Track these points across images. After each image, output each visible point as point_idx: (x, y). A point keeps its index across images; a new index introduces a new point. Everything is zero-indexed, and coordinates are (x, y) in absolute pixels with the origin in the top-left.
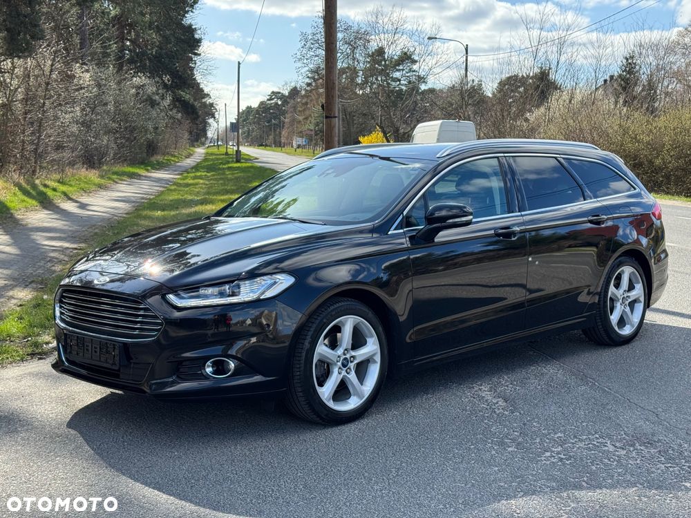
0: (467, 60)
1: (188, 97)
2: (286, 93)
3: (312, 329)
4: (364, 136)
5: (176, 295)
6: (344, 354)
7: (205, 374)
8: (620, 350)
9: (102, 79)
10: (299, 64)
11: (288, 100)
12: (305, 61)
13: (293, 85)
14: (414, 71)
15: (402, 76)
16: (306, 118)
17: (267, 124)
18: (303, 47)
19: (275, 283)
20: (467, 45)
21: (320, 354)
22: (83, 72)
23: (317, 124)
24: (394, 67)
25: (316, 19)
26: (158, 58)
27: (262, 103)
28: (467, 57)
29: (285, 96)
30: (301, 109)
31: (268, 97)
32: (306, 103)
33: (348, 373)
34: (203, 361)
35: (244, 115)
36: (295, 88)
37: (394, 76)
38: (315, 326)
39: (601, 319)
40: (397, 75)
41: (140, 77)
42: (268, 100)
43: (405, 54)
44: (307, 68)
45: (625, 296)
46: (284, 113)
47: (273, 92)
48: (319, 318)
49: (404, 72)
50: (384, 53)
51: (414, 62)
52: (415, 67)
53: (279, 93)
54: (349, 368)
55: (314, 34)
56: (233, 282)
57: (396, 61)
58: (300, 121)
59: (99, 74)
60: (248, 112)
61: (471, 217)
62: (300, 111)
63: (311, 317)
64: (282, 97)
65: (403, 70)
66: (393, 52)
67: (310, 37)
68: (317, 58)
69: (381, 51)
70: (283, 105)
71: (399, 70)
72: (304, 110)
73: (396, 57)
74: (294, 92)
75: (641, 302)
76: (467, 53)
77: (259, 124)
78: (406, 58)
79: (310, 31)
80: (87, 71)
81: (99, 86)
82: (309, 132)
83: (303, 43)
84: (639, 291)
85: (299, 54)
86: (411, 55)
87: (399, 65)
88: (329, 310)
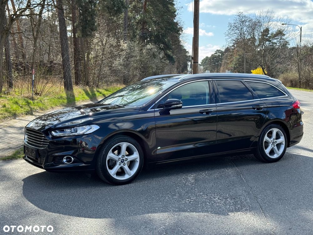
0: (301, 34)
1: (170, 53)
2: (223, 50)
3: (106, 147)
4: (253, 70)
5: (55, 132)
6: (122, 157)
7: (63, 162)
8: (270, 165)
9: (132, 46)
10: (227, 37)
11: (224, 53)
12: (230, 36)
13: (227, 46)
14: (283, 39)
15: (277, 42)
16: (231, 62)
17: (214, 65)
18: (229, 30)
19: (91, 128)
20: (301, 27)
21: (110, 157)
22: (124, 44)
23: (236, 64)
24: (274, 37)
25: (236, 17)
26: (157, 36)
27: (212, 55)
28: (301, 33)
29: (222, 52)
30: (229, 58)
31: (215, 52)
32: (232, 55)
33: (124, 165)
34: (62, 157)
35: (205, 60)
36: (228, 47)
37: (274, 42)
38: (108, 145)
39: (260, 150)
40: (275, 41)
41: (150, 45)
42: (215, 54)
43: (280, 31)
44: (231, 39)
45: (274, 141)
46: (221, 60)
47: (217, 50)
48: (110, 143)
49: (279, 40)
50: (269, 31)
51: (284, 35)
52: (284, 37)
53: (220, 50)
54: (125, 163)
55: (235, 23)
56: (74, 127)
57: (275, 34)
58: (228, 63)
59: (131, 44)
60: (206, 59)
61: (181, 105)
62: (228, 58)
63: (106, 142)
64: (221, 52)
65: (278, 39)
66: (273, 30)
67: (233, 25)
68: (236, 34)
69: (267, 30)
70: (222, 56)
71: (276, 39)
72: (231, 58)
73: (275, 33)
74: (227, 50)
75: (283, 144)
76: (301, 31)
77: (210, 64)
78: (280, 33)
79: (233, 22)
80: (126, 43)
81: (130, 49)
82: (231, 68)
83: (229, 27)
84: (282, 139)
85: (227, 32)
86: (282, 32)
87: (276, 36)
88: (115, 140)
